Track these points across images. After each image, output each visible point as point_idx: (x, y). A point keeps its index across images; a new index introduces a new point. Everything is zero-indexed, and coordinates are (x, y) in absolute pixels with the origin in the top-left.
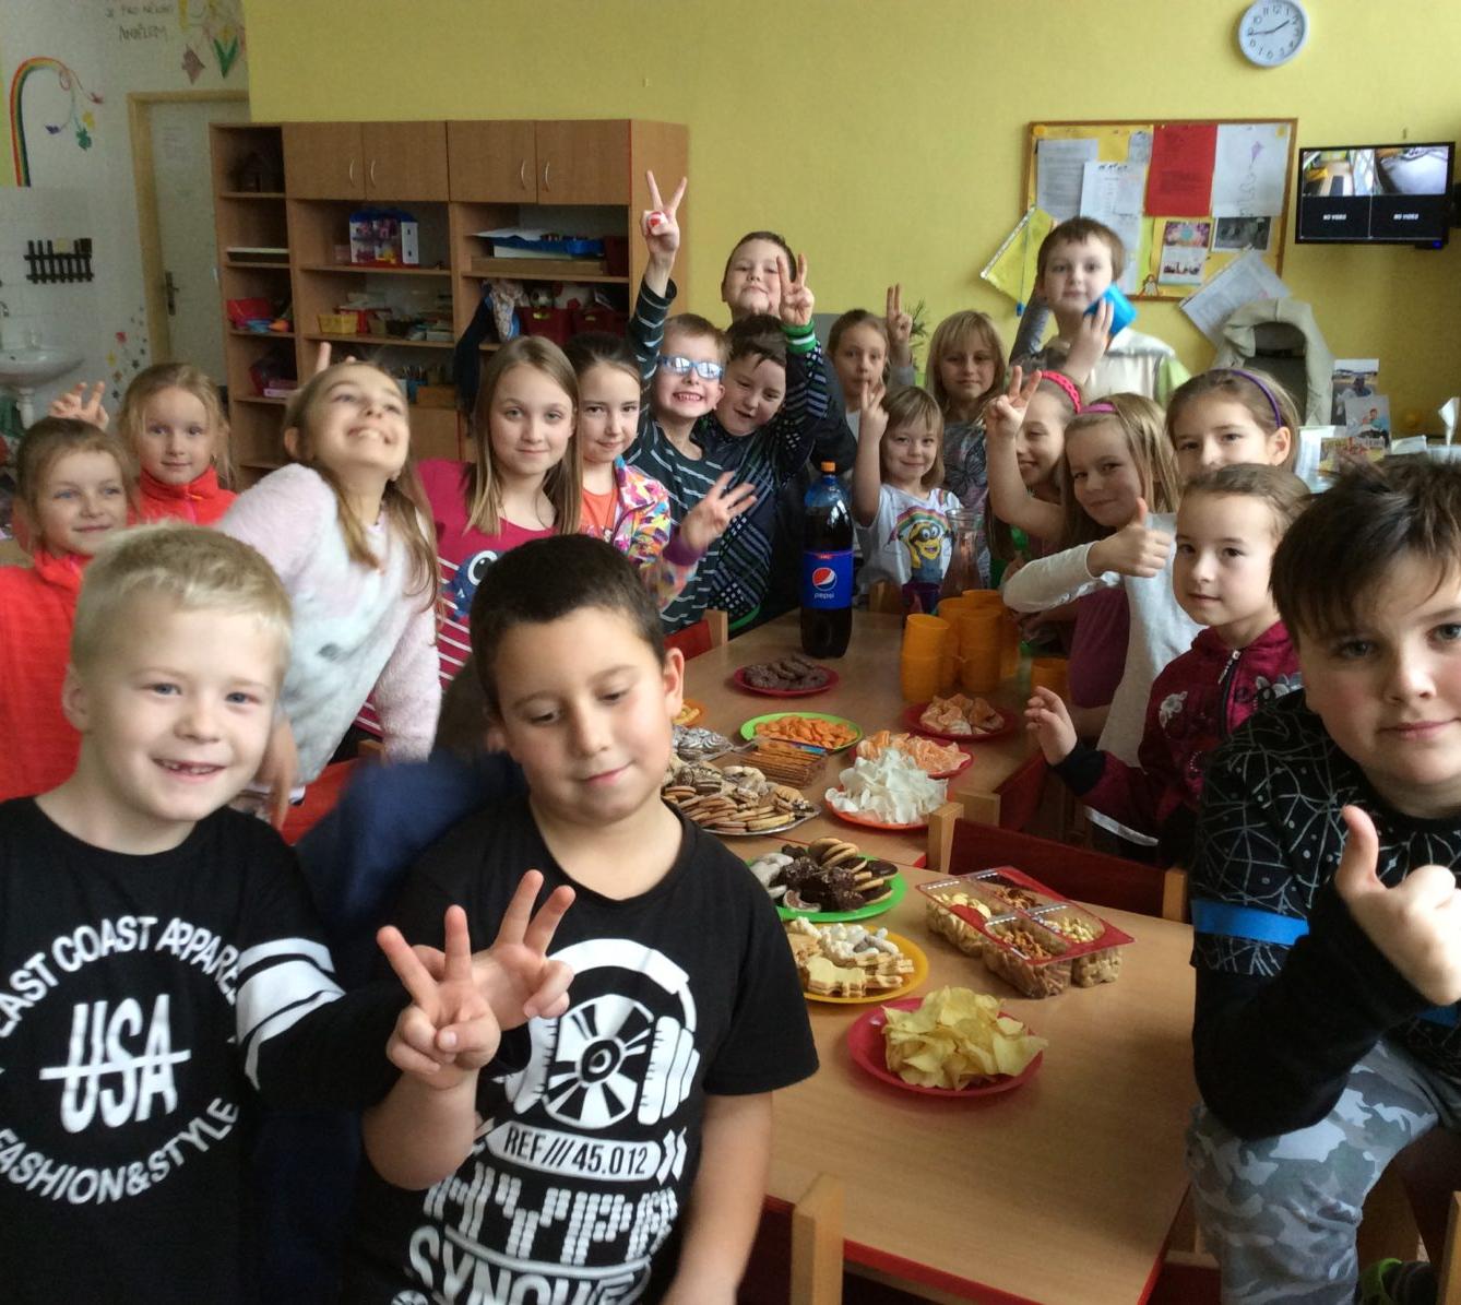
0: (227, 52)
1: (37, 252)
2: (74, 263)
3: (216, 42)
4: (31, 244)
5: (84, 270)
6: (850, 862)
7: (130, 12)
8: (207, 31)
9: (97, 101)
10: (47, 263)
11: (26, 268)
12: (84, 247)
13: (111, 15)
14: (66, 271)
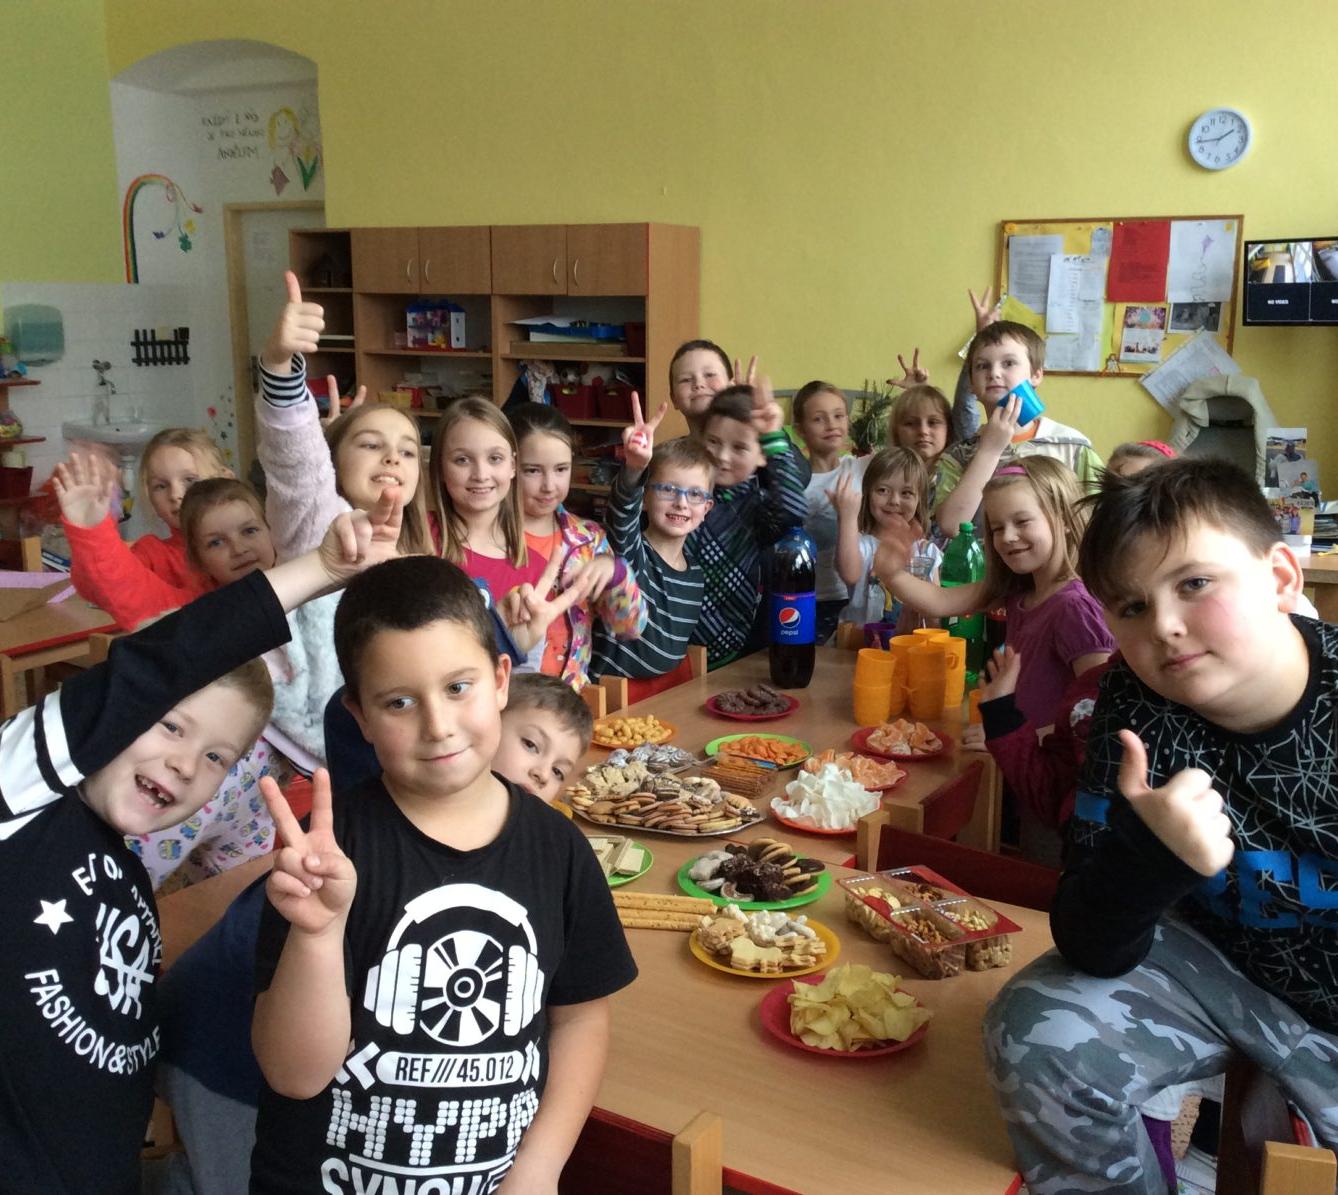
0: (308, 170)
1: (142, 339)
2: (173, 348)
3: (299, 159)
4: (137, 333)
5: (181, 354)
6: (783, 859)
7: (227, 135)
8: (292, 152)
9: (198, 210)
10: (150, 348)
11: (132, 352)
12: (183, 335)
13: (211, 137)
14: (166, 355)
